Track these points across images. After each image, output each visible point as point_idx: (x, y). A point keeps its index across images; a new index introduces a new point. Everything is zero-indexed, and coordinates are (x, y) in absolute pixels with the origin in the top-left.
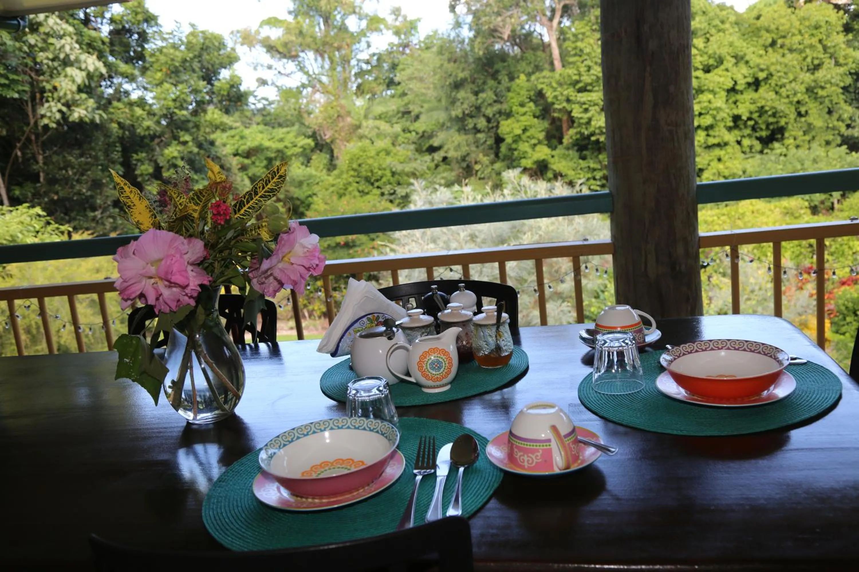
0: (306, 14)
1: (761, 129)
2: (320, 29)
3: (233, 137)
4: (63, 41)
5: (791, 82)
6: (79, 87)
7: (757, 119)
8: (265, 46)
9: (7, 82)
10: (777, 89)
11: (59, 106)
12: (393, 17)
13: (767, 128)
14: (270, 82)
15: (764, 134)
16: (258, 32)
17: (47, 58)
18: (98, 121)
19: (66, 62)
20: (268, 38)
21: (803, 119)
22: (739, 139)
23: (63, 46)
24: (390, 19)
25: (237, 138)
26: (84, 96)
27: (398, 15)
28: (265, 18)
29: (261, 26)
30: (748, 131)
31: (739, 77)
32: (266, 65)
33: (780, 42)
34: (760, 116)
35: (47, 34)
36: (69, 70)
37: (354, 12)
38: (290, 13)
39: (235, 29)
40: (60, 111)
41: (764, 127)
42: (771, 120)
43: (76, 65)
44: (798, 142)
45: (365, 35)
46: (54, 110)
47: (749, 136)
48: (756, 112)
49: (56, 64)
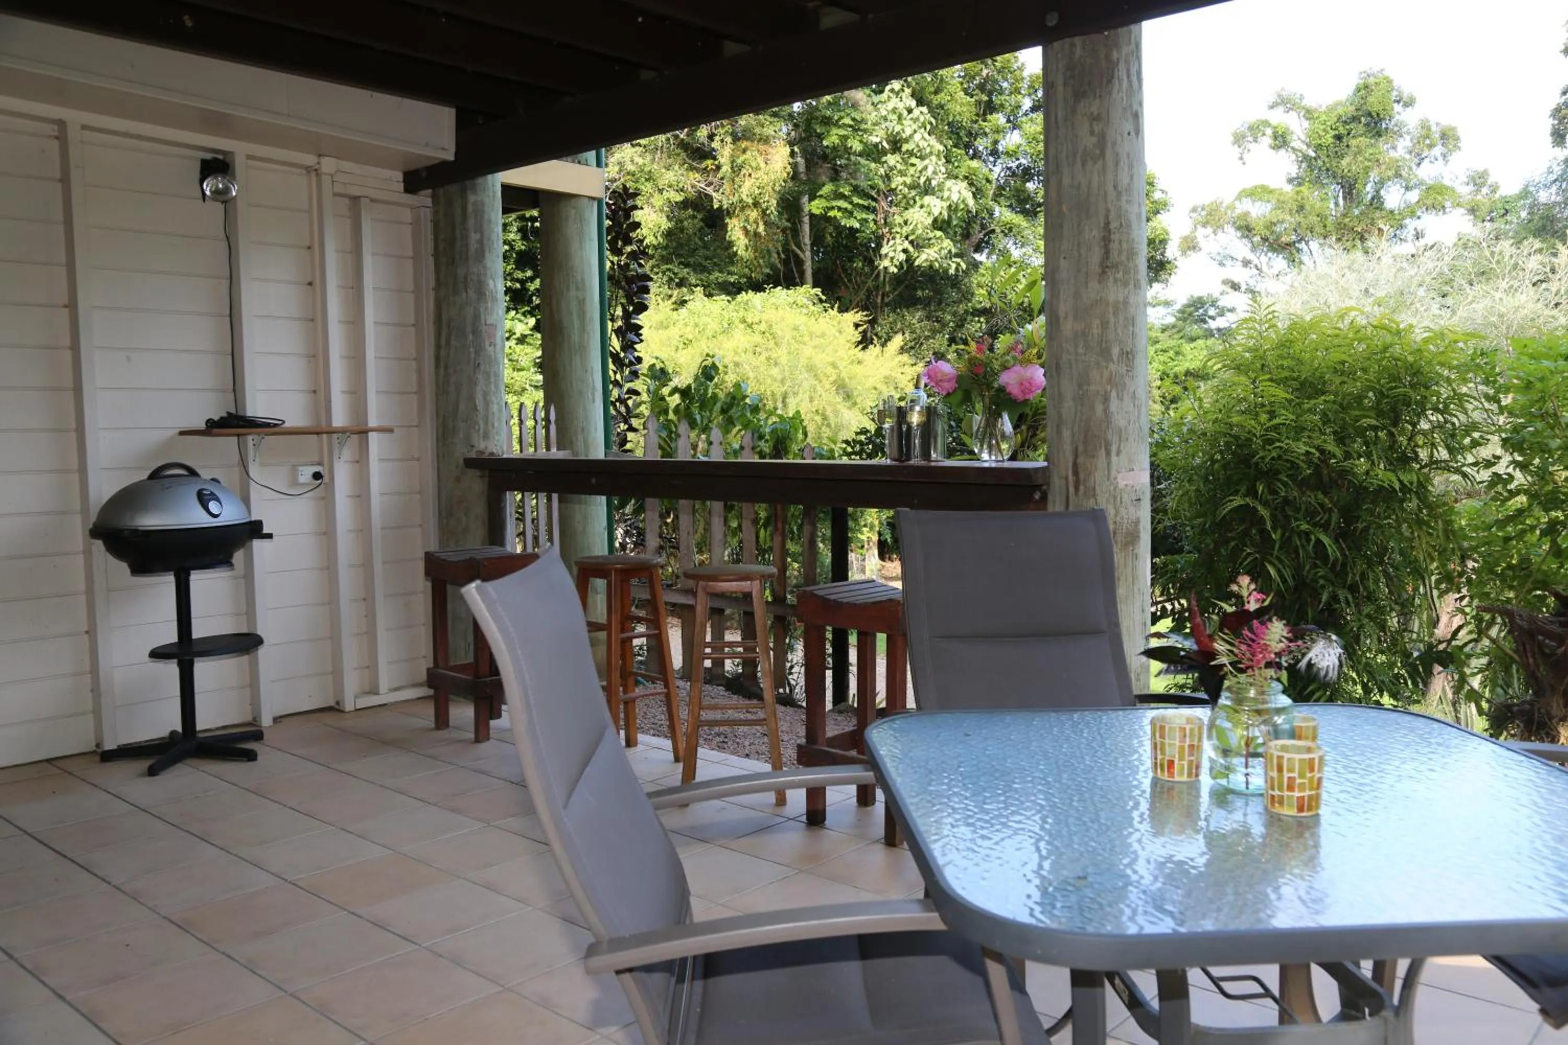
0: (1317, 182)
2: (1337, 204)
3: (1164, 351)
4: (927, 162)
6: (935, 220)
8: (1239, 228)
9: (849, 207)
11: (906, 245)
12: (1471, 188)
14: (1243, 287)
16: (1232, 207)
17: (905, 184)
18: (952, 271)
19: (927, 190)
20: (1247, 214)
23: (926, 168)
24: (1465, 191)
25: (1171, 353)
26: (939, 233)
27: (1483, 185)
28: (1249, 185)
29: (1239, 198)
32: (1240, 258)
35: (911, 153)
36: (928, 199)
37: (1398, 175)
38: (1290, 181)
39: (1199, 203)
40: (905, 251)
43: (939, 194)
45: (1413, 214)
46: (900, 248)
49: (913, 193)
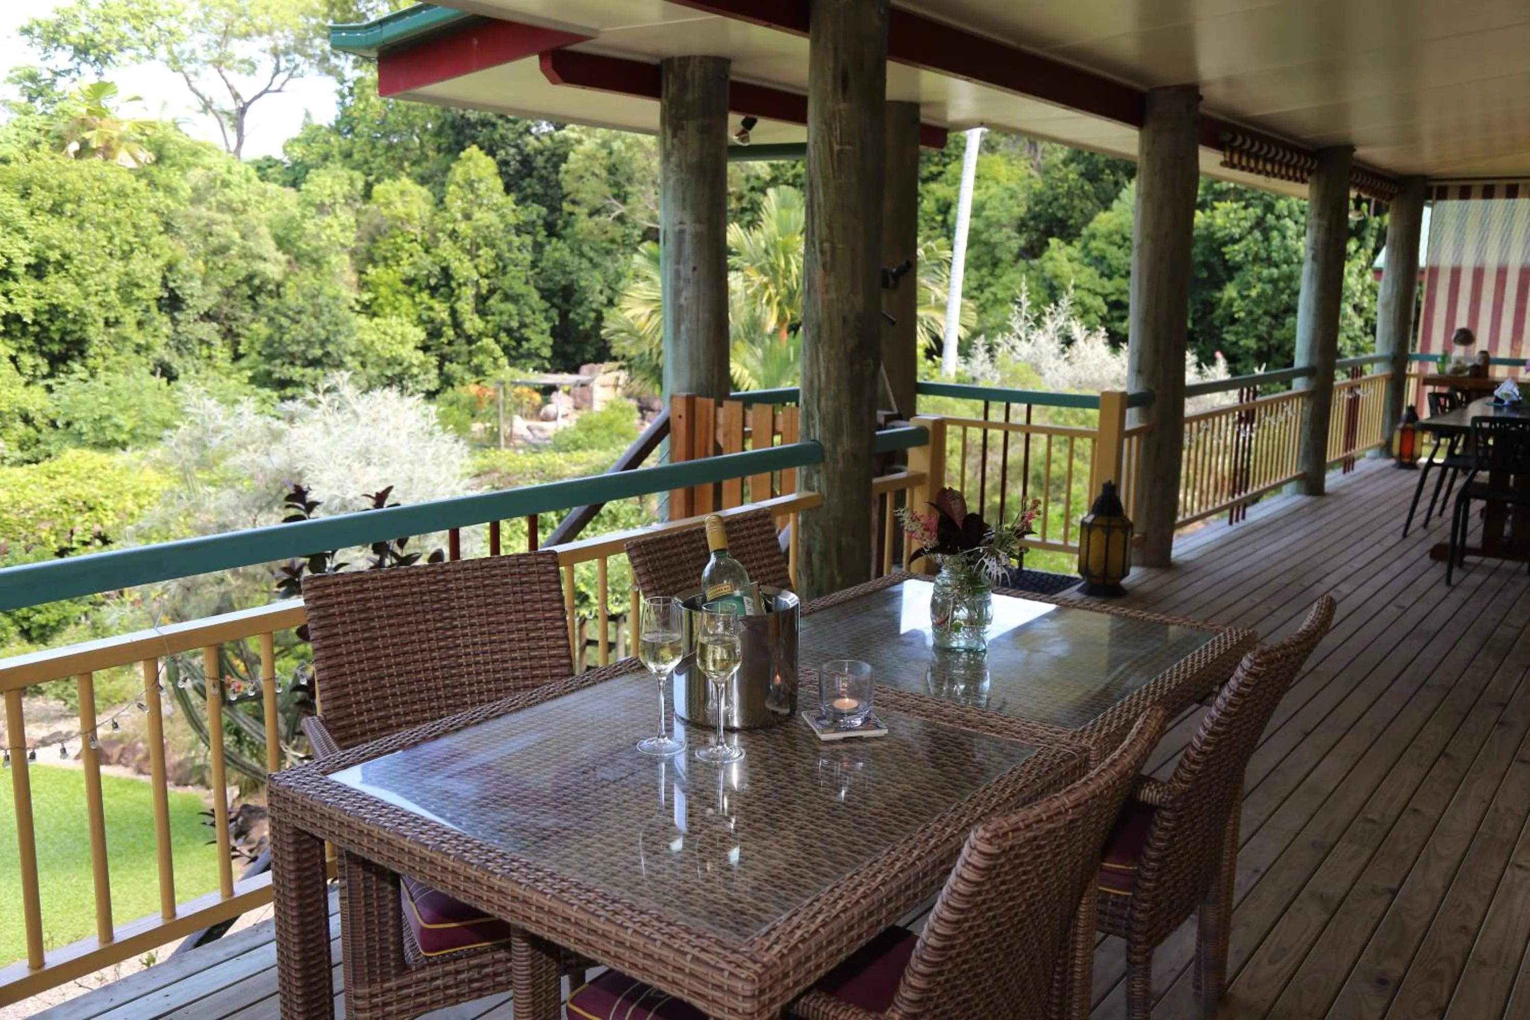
1: (52, 340)
5: (98, 272)
7: (46, 324)
10: (79, 279)
13: (62, 340)
15: (56, 348)
21: (112, 330)
22: (13, 353)
30: (30, 342)
31: (15, 253)
33: (69, 207)
34: (50, 320)
41: (57, 337)
42: (70, 327)
44: (108, 363)
47: (32, 350)
48: (46, 312)
